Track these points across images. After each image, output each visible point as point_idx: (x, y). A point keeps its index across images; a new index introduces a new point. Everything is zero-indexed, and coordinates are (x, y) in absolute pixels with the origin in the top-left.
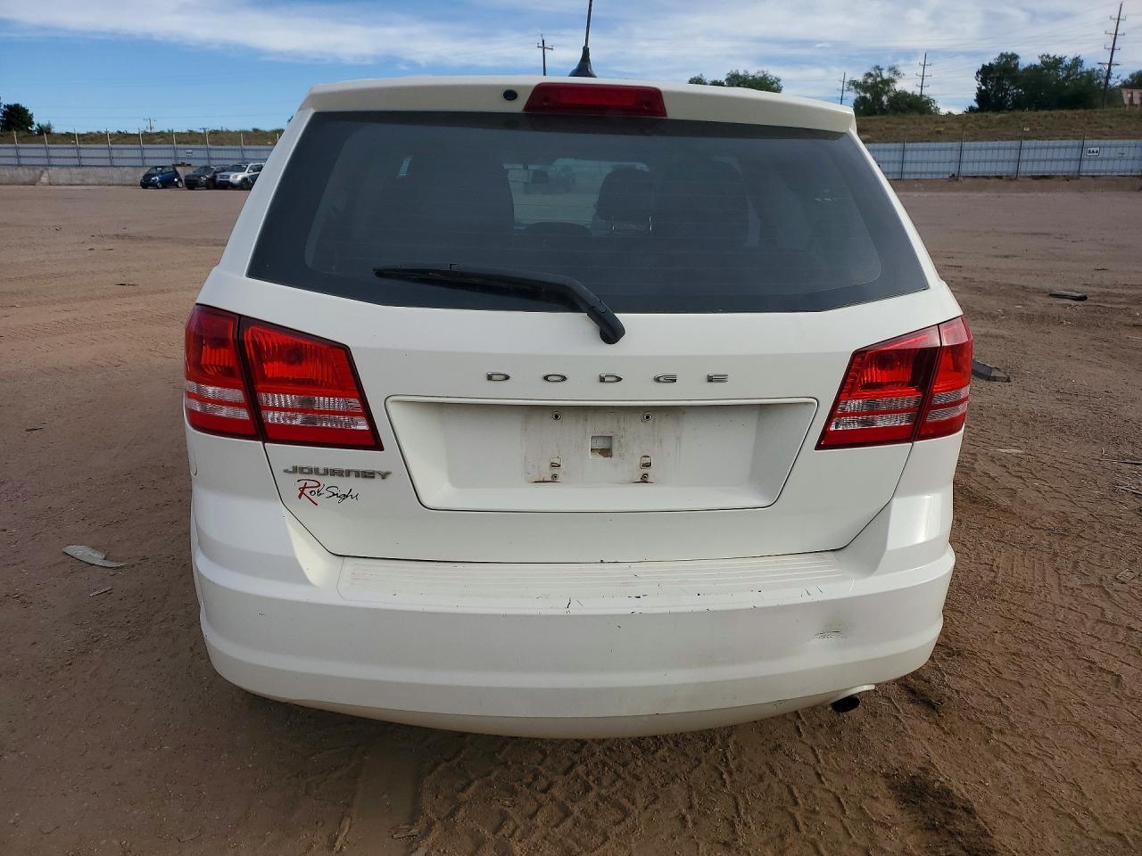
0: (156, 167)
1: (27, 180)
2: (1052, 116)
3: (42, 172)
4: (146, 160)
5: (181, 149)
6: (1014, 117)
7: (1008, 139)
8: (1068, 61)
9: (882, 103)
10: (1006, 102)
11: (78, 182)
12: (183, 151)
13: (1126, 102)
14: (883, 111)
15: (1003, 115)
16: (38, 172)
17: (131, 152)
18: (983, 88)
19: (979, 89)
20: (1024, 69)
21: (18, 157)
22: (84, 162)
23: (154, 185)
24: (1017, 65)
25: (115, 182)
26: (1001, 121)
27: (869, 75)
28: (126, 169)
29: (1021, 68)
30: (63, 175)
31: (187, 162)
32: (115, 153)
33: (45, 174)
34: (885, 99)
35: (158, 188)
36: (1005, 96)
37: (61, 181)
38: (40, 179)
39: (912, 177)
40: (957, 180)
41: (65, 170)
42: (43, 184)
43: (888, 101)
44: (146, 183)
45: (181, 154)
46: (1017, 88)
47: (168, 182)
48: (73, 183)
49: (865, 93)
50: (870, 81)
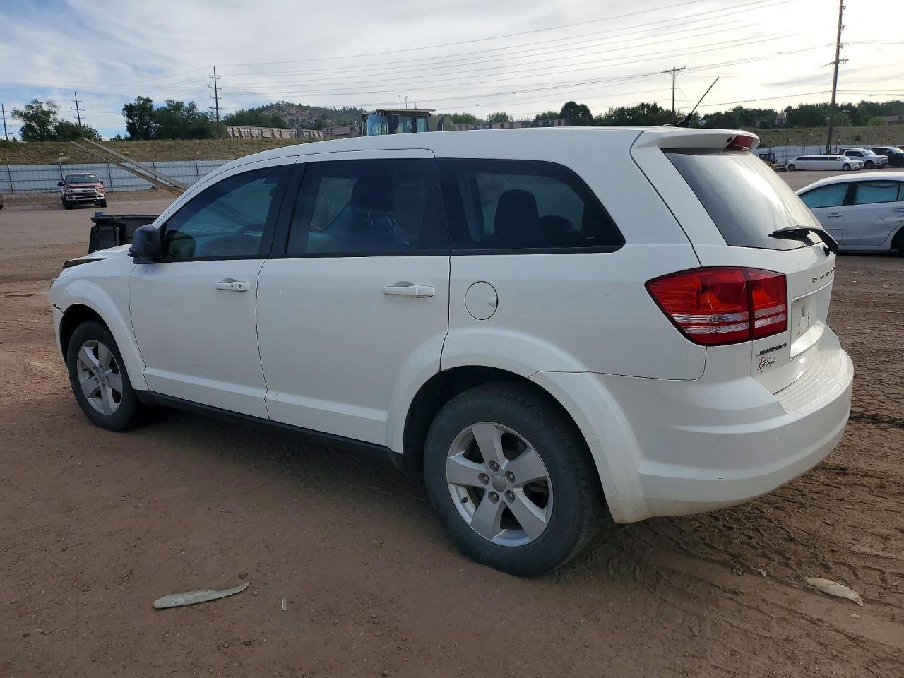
2: (203, 143)
6: (178, 143)
7: (180, 160)
8: (186, 105)
9: (49, 130)
10: (151, 132)
13: (231, 134)
14: (52, 138)
15: (170, 142)
18: (131, 121)
19: (128, 122)
20: (158, 109)
24: (151, 106)
26: (170, 147)
27: (30, 107)
29: (155, 109)
34: (51, 128)
36: (148, 128)
39: (121, 190)
40: (157, 190)
43: (54, 129)
46: (155, 122)
49: (31, 121)
50: (32, 112)
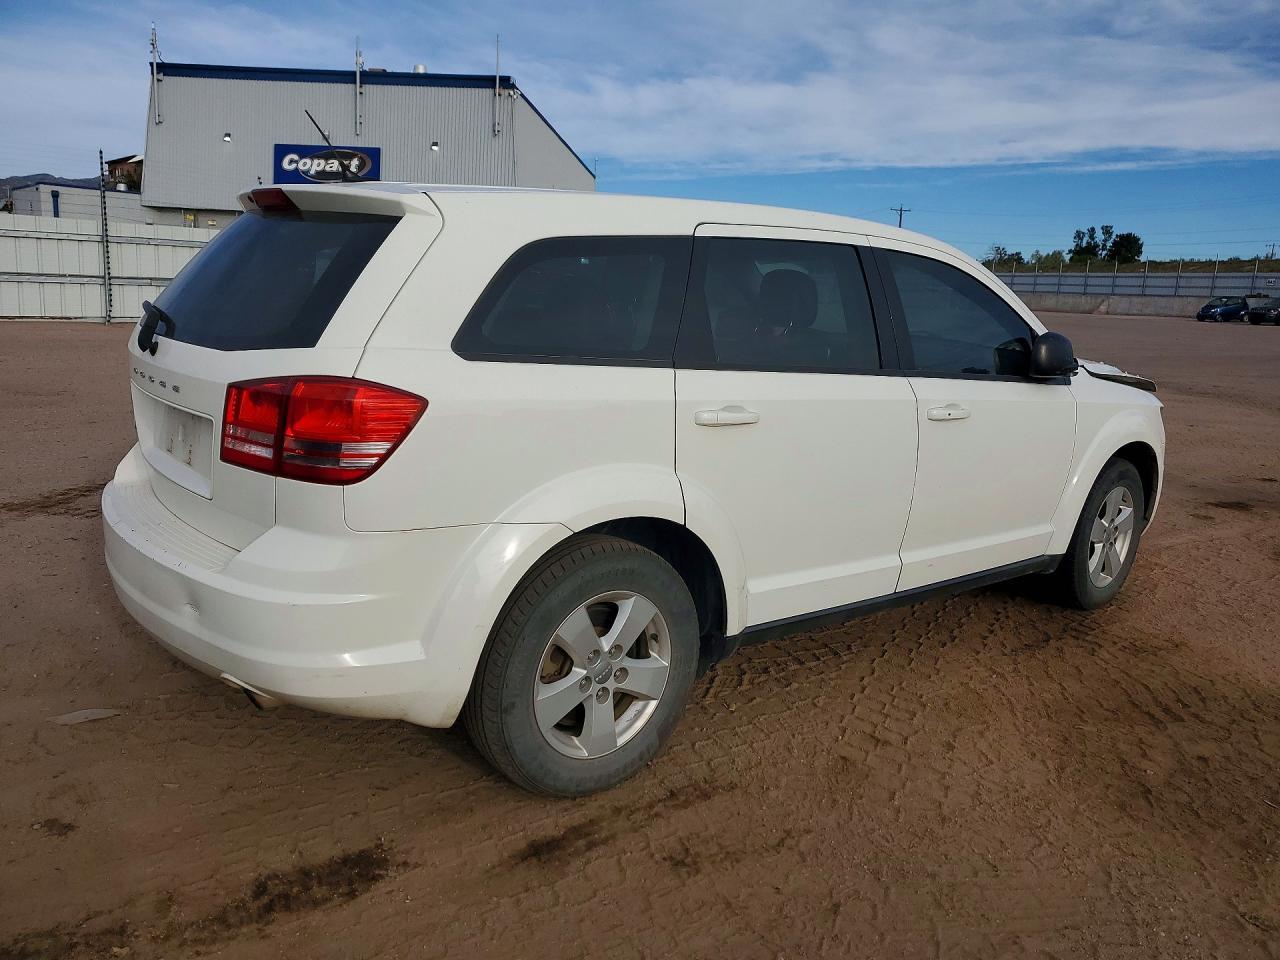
0: (1221, 298)
1: (1087, 308)
3: (1103, 301)
4: (1216, 290)
5: (1262, 278)
11: (1135, 312)
12: (1263, 280)
16: (1099, 300)
17: (1202, 281)
21: (1086, 285)
22: (1148, 291)
23: (1213, 318)
25: (1174, 313)
28: (1189, 299)
30: (1122, 304)
31: (1264, 292)
32: (1182, 282)
33: (1106, 303)
35: (1216, 321)
37: (1119, 311)
38: (1098, 307)
41: (1125, 299)
42: (1101, 313)
44: (1204, 316)
45: (1260, 283)
47: (1231, 314)
48: (1130, 312)
